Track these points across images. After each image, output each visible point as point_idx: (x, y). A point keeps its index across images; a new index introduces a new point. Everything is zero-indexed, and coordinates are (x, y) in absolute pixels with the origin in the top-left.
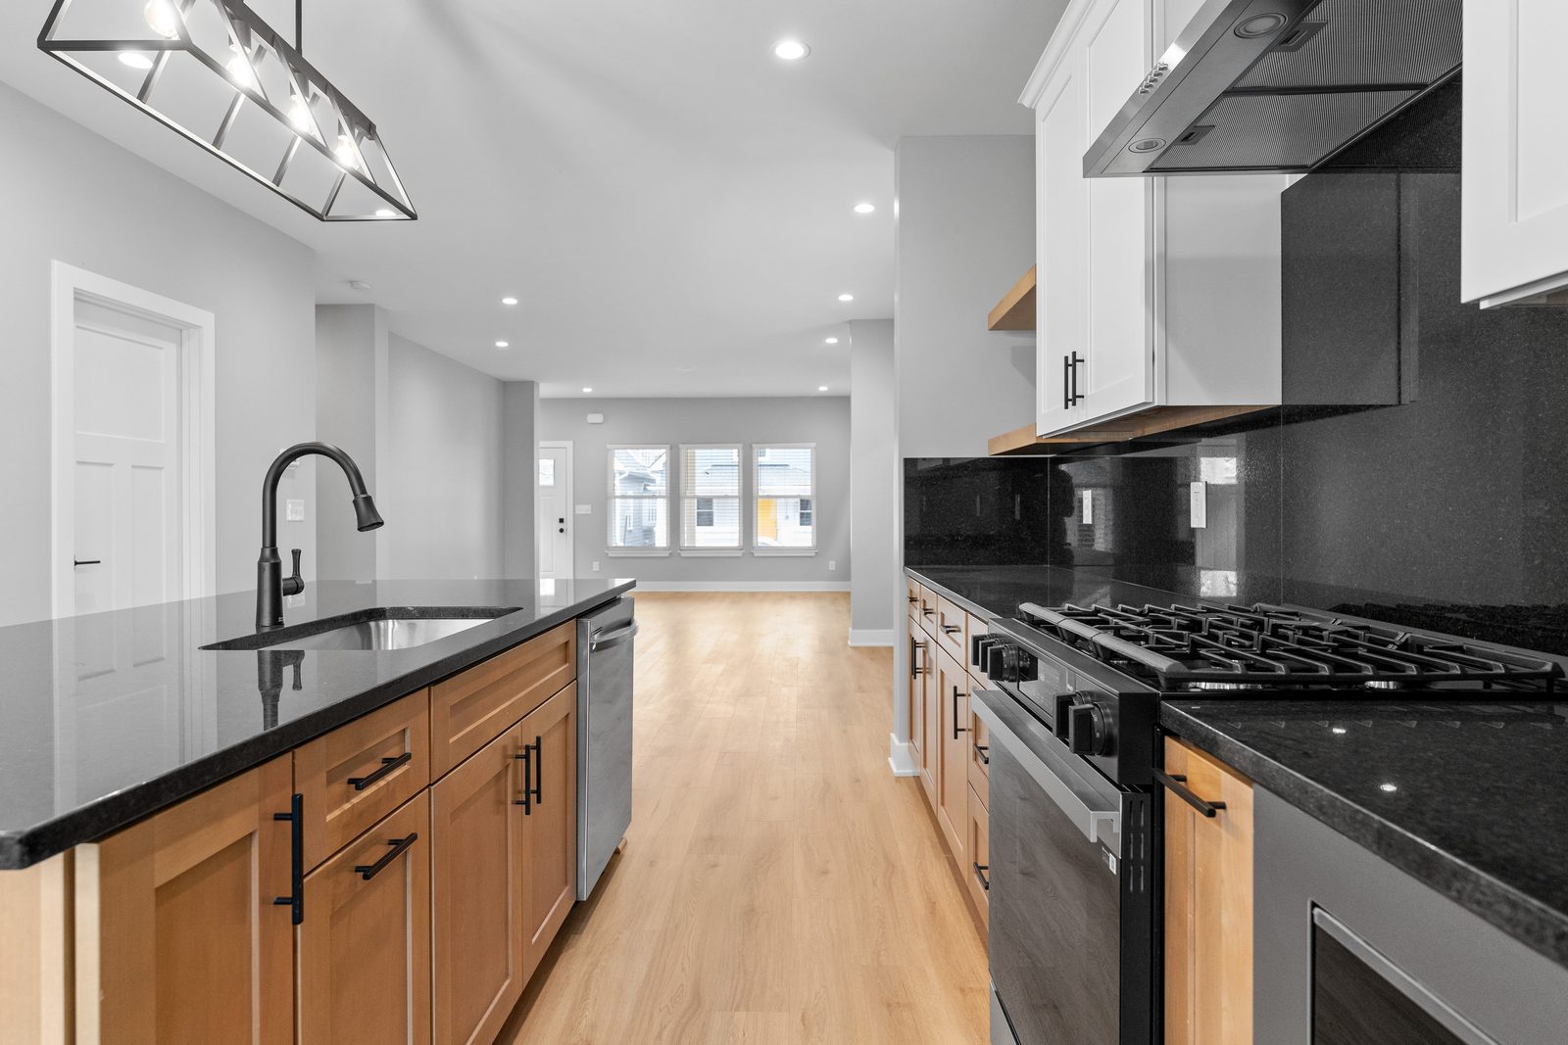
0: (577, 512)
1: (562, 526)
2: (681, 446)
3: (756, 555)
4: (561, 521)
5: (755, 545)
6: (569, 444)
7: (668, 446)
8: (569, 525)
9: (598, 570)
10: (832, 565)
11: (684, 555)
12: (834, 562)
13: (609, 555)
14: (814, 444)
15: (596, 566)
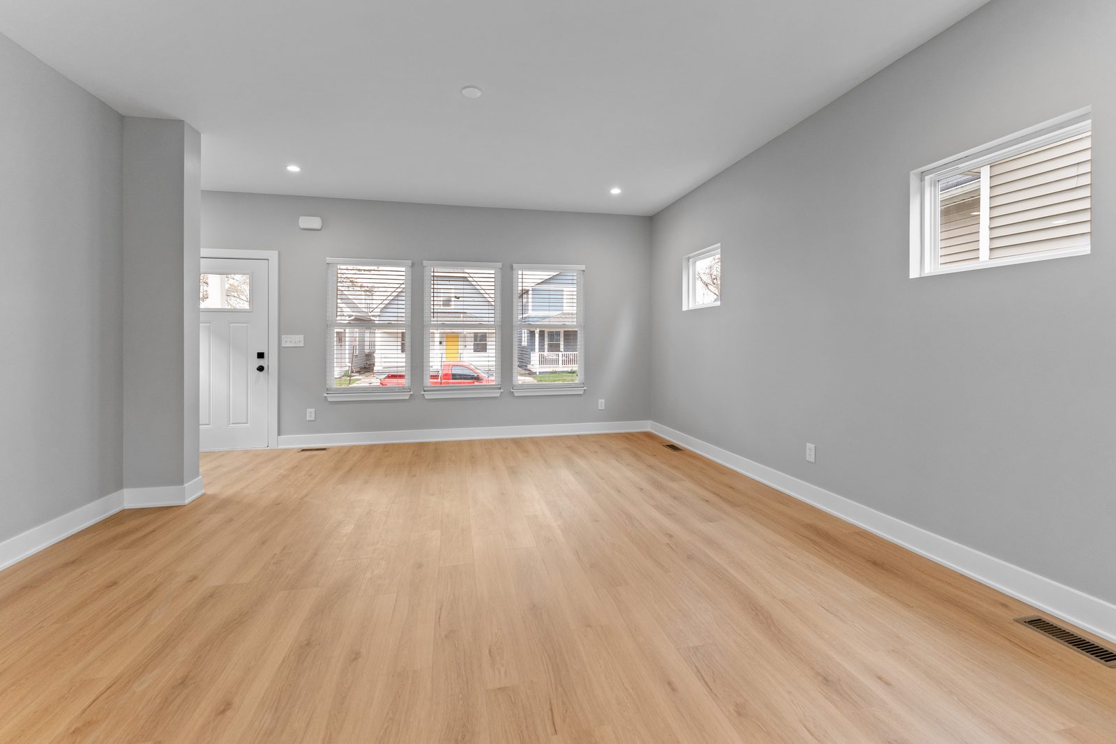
0: (284, 345)
1: (261, 362)
2: (425, 263)
3: (516, 394)
4: (261, 355)
5: (515, 383)
6: (273, 255)
7: (409, 262)
8: (271, 361)
9: (313, 418)
10: (601, 404)
11: (428, 396)
12: (603, 400)
13: (329, 400)
14: (583, 267)
15: (310, 414)
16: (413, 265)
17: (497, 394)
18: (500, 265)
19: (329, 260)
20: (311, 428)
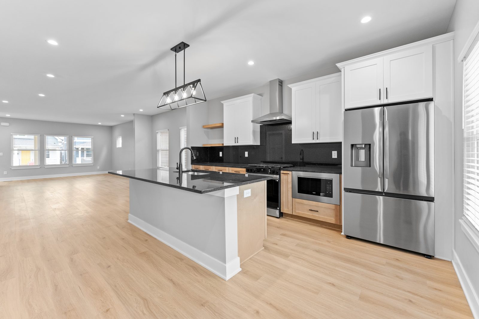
3: (73, 166)
5: (73, 163)
7: (39, 135)
9: (6, 174)
10: (98, 167)
11: (46, 167)
12: (99, 167)
13: (12, 169)
14: (93, 137)
15: (5, 173)
16: (41, 136)
17: (68, 166)
18: (68, 136)
19: (12, 134)
20: (6, 176)
